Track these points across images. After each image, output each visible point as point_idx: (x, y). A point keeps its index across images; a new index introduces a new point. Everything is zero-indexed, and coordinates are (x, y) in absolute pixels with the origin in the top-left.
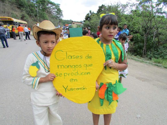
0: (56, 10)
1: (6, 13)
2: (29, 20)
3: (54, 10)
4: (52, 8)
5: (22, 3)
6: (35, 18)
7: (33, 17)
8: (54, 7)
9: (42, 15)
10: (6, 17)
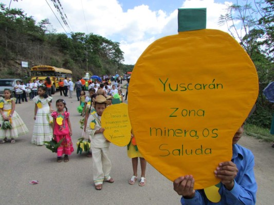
0: (114, 51)
1: (43, 58)
2: (75, 67)
3: (111, 52)
4: (107, 48)
5: (66, 43)
6: (83, 64)
7: (80, 63)
8: (111, 47)
9: (94, 59)
10: (46, 66)
